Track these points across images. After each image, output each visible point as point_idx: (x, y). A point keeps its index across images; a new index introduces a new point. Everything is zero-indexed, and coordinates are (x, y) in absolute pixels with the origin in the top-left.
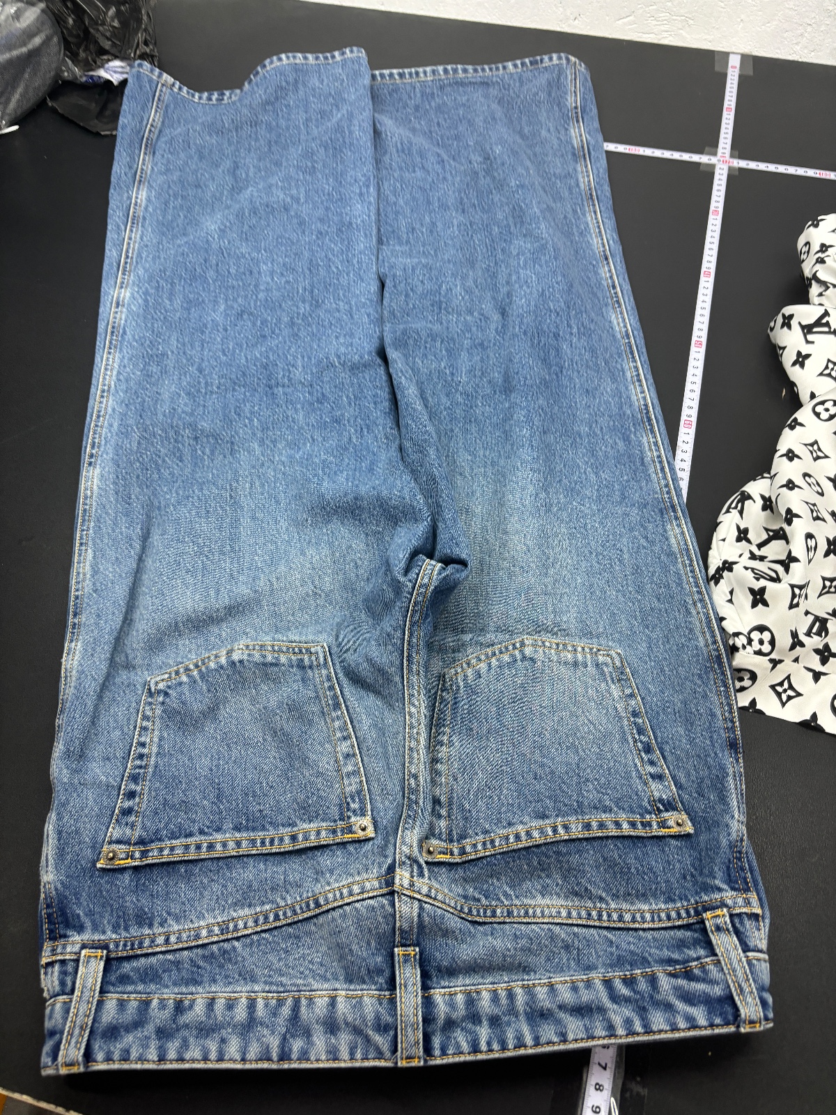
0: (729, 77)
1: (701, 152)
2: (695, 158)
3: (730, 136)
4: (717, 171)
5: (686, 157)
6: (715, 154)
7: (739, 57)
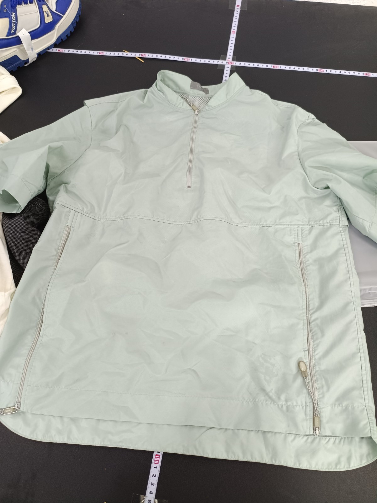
0: (235, 12)
1: (218, 58)
2: (216, 62)
3: (233, 48)
4: (226, 69)
5: (211, 62)
6: (225, 59)
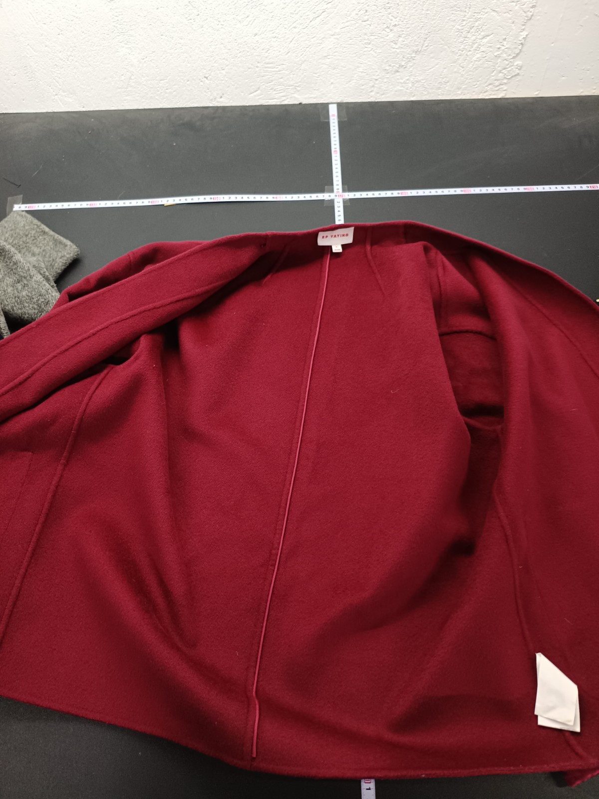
0: (332, 125)
1: (322, 191)
2: (320, 196)
3: (339, 174)
4: (336, 205)
6: (332, 191)
7: (335, 106)
